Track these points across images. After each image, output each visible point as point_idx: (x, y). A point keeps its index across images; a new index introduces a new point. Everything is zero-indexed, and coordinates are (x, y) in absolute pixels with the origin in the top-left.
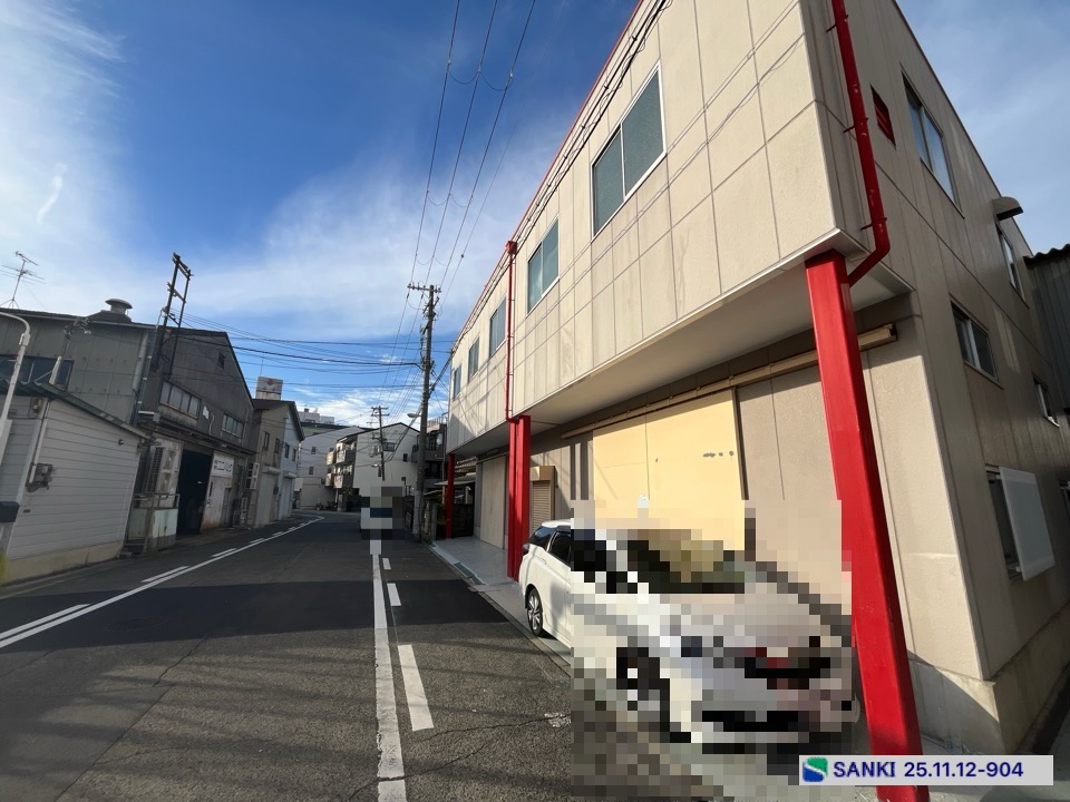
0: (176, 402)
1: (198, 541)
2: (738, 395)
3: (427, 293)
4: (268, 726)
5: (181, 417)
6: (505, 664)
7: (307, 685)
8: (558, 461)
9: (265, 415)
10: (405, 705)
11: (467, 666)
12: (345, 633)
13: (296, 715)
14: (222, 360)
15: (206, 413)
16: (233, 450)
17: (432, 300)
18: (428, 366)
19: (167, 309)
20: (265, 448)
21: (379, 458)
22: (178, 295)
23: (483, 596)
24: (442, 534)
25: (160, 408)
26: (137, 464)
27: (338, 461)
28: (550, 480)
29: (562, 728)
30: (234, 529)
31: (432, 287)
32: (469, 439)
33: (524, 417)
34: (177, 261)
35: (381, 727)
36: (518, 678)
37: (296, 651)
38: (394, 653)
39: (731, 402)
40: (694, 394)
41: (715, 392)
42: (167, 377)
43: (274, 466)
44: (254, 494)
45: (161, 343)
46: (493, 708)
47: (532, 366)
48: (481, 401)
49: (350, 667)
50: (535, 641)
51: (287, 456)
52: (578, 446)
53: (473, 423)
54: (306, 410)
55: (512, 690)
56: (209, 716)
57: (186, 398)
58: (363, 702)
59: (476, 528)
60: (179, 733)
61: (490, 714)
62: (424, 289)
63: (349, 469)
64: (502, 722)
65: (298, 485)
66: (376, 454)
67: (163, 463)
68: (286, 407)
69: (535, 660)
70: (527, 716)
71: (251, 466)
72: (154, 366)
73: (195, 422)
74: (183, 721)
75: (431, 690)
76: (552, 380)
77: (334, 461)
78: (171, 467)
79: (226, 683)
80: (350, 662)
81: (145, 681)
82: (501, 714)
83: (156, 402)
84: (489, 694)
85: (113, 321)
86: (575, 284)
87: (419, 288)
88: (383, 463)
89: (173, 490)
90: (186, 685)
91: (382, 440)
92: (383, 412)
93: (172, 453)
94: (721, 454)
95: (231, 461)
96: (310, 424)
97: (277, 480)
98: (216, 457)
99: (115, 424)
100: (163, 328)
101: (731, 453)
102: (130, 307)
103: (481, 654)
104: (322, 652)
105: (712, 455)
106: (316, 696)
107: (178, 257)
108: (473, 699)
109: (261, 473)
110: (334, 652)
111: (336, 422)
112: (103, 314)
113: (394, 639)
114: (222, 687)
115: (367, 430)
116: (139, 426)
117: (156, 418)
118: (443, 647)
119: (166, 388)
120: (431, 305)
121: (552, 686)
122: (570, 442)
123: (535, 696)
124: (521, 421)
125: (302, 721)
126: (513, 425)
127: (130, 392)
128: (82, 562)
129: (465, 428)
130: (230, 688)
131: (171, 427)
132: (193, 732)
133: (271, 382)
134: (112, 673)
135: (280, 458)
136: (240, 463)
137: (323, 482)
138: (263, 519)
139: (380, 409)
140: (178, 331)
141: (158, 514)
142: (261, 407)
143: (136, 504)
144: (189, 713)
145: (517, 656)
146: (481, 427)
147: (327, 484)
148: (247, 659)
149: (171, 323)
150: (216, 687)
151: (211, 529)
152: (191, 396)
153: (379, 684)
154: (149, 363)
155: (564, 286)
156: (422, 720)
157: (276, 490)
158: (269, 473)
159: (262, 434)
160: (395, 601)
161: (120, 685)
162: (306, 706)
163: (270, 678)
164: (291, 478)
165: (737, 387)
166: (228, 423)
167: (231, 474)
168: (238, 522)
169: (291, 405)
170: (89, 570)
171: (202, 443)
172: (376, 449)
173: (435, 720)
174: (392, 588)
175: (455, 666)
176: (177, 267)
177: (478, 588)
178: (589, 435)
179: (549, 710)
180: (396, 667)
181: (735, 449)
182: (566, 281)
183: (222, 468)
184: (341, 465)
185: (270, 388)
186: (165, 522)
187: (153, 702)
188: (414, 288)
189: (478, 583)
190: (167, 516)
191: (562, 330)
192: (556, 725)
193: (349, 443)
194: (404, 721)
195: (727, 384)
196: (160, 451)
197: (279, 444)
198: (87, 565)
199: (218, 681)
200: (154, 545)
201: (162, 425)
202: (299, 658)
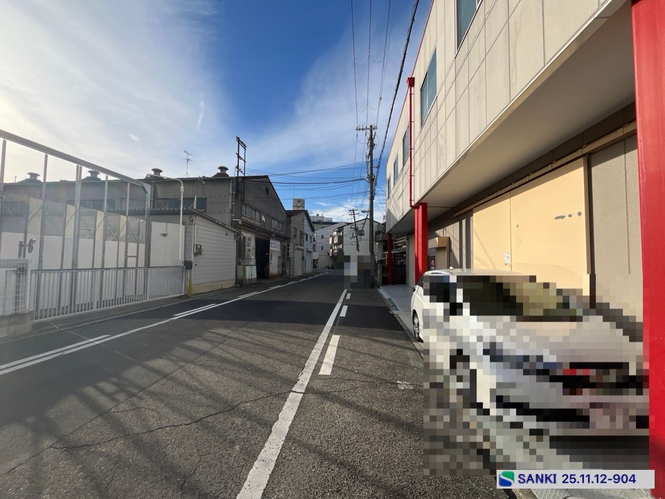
0: (249, 215)
1: (268, 282)
2: (590, 162)
3: (369, 131)
4: (257, 360)
5: (253, 222)
6: (388, 352)
7: (281, 346)
8: (451, 233)
9: (292, 218)
10: (322, 363)
11: (365, 350)
12: (310, 326)
13: (271, 358)
14: (267, 191)
15: (264, 219)
16: (278, 237)
17: (371, 135)
18: (372, 180)
19: (238, 167)
20: (295, 236)
21: (355, 239)
22: (241, 159)
23: (396, 316)
24: (386, 282)
25: (243, 218)
26: (235, 244)
27: (335, 242)
28: (446, 247)
29: (405, 390)
30: (283, 276)
31: (371, 126)
32: (395, 223)
33: (422, 204)
34: (239, 140)
35: (305, 369)
36: (391, 361)
37: (284, 332)
38: (329, 338)
39: (582, 169)
40: (549, 168)
41: (567, 163)
42: (243, 201)
43: (301, 245)
44: (292, 260)
45: (238, 184)
46: (367, 373)
47: (423, 167)
48: (400, 197)
49: (305, 341)
50: (416, 344)
51: (307, 240)
52: (464, 221)
53: (397, 212)
54: (318, 215)
55: (385, 365)
56: (238, 352)
57: (253, 212)
58: (302, 357)
59: (407, 280)
60: (224, 356)
61: (365, 375)
62: (366, 129)
63: (341, 246)
64: (369, 379)
65: (315, 256)
66: (353, 237)
67: (246, 245)
68: (303, 213)
69: (409, 353)
70: (385, 380)
71: (288, 245)
72: (236, 196)
73: (259, 224)
74: (228, 352)
75: (338, 358)
76: (434, 174)
77: (333, 242)
78: (251, 245)
79: (250, 340)
80: (306, 339)
81: (221, 335)
82: (370, 376)
83: (240, 215)
84: (370, 365)
85: (221, 177)
86: (446, 96)
87: (363, 129)
88: (357, 242)
89: (253, 257)
90: (235, 338)
91: (356, 229)
92: (356, 212)
93: (250, 239)
94: (570, 216)
95: (279, 243)
96: (319, 223)
97: (303, 253)
98: (271, 241)
99: (223, 226)
100: (237, 178)
101: (580, 214)
102: (227, 169)
103: (376, 346)
104: (295, 333)
105: (562, 217)
106: (283, 352)
107: (238, 138)
108: (359, 366)
109: (294, 249)
110: (301, 334)
111: (334, 221)
112: (218, 174)
113: (332, 332)
114: (247, 342)
115: (348, 224)
116: (235, 227)
117: (240, 222)
118: (356, 339)
119: (244, 207)
120: (371, 139)
121: (412, 368)
122: (459, 219)
123: (397, 371)
124: (421, 207)
125: (272, 361)
126: (416, 210)
127: (229, 211)
128: (220, 288)
129: (393, 216)
130: (250, 342)
131: (248, 227)
132: (229, 357)
133: (299, 201)
134: (212, 331)
135: (303, 241)
136: (284, 244)
137: (329, 254)
138: (298, 272)
139: (353, 210)
140: (244, 178)
141: (247, 268)
142: (290, 214)
143: (238, 263)
144: (231, 350)
145: (398, 349)
146: (401, 214)
147: (331, 255)
148: (263, 332)
149: (241, 175)
150: (245, 341)
151: (274, 277)
152: (256, 210)
153: (314, 351)
154: (234, 196)
155: (440, 100)
156: (326, 370)
157: (303, 258)
158: (298, 249)
159: (292, 229)
160: (343, 314)
161: (213, 335)
162: (276, 355)
163: (267, 341)
164: (310, 252)
165: (590, 154)
166: (275, 223)
167: (279, 249)
168: (286, 274)
169: (306, 213)
170: (223, 291)
171: (264, 234)
172: (353, 234)
173: (333, 371)
174: (345, 308)
175: (358, 349)
176: (239, 143)
177: (395, 312)
178: (470, 213)
179: (401, 379)
180: (327, 345)
181: (583, 209)
182: (441, 95)
183: (275, 246)
184: (337, 244)
185: (299, 205)
186: (251, 272)
187: (220, 343)
188: (360, 130)
189: (397, 309)
190: (251, 269)
191: (439, 135)
192: (402, 388)
193: (339, 232)
194: (317, 368)
195: (579, 153)
196: (244, 238)
197: (302, 233)
198: (222, 289)
199: (247, 339)
200: (248, 282)
201: (243, 225)
202: (284, 334)
